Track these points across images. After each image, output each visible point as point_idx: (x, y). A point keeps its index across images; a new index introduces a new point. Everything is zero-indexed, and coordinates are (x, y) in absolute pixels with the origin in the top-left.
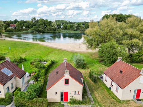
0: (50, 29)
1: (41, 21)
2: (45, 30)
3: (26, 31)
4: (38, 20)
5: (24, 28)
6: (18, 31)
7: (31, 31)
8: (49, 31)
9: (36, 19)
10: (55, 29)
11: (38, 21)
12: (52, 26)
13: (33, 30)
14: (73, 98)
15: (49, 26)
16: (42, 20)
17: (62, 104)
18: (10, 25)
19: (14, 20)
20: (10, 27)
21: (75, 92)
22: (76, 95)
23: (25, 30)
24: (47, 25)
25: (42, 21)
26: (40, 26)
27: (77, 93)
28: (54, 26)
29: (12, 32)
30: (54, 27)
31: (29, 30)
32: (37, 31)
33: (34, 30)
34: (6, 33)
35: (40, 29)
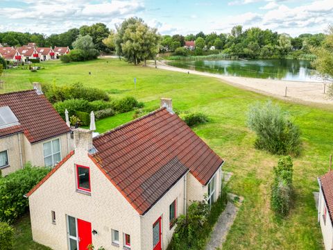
0: (271, 52)
1: (253, 32)
2: (258, 53)
4: (246, 32)
5: (213, 48)
6: (198, 55)
7: (225, 55)
8: (267, 57)
9: (244, 30)
10: (286, 51)
11: (246, 34)
12: (278, 44)
13: (230, 52)
15: (270, 44)
16: (256, 30)
18: (187, 42)
20: (184, 47)
23: (214, 53)
24: (266, 41)
25: (255, 33)
26: (248, 43)
27: (121, 238)
28: (284, 42)
29: (185, 55)
30: (283, 45)
31: (221, 54)
32: (237, 55)
33: (232, 53)
34: (173, 57)
35: (246, 50)
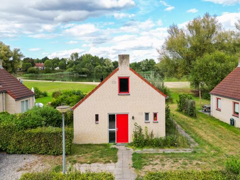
0: (101, 70)
2: (92, 71)
3: (60, 73)
4: (82, 57)
5: (57, 68)
6: (47, 73)
7: (69, 73)
9: (80, 56)
10: (110, 70)
11: (81, 59)
12: (105, 65)
13: (72, 71)
14: (141, 130)
15: (100, 65)
17: (111, 147)
18: (36, 64)
19: (44, 57)
20: (35, 67)
21: (147, 114)
22: (149, 122)
23: (59, 71)
24: (97, 63)
25: (88, 57)
26: (84, 65)
27: (151, 117)
28: (109, 64)
29: (37, 73)
30: (108, 66)
31: (66, 72)
32: (78, 73)
33: (74, 71)
35: (84, 69)
